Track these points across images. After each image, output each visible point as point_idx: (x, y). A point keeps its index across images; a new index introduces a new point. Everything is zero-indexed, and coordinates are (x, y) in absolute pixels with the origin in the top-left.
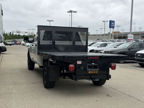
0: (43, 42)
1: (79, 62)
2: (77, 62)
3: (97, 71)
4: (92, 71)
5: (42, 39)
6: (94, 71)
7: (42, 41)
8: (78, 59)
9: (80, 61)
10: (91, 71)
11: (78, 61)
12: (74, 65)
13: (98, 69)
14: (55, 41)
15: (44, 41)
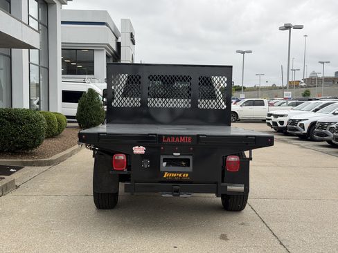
0: (122, 101)
1: (139, 150)
2: (134, 148)
3: (186, 173)
4: (174, 172)
5: (121, 93)
6: (179, 173)
7: (121, 98)
8: (135, 141)
9: (141, 147)
10: (169, 172)
11: (137, 147)
12: (126, 155)
13: (190, 169)
14: (149, 99)
15: (124, 98)
